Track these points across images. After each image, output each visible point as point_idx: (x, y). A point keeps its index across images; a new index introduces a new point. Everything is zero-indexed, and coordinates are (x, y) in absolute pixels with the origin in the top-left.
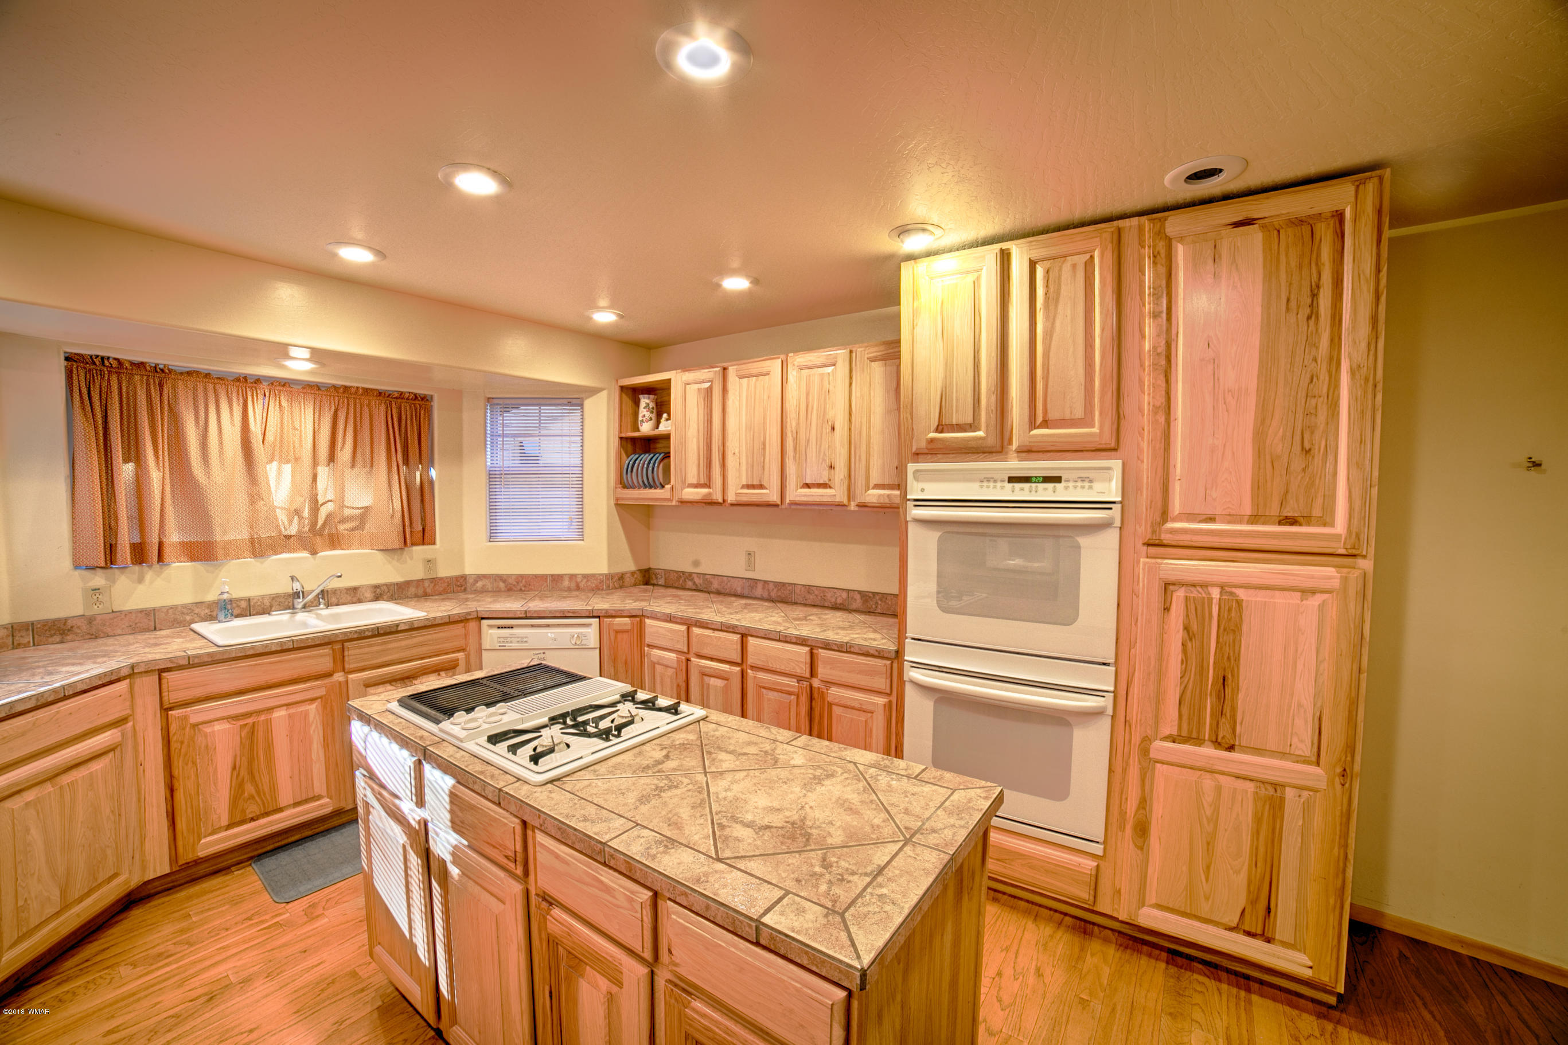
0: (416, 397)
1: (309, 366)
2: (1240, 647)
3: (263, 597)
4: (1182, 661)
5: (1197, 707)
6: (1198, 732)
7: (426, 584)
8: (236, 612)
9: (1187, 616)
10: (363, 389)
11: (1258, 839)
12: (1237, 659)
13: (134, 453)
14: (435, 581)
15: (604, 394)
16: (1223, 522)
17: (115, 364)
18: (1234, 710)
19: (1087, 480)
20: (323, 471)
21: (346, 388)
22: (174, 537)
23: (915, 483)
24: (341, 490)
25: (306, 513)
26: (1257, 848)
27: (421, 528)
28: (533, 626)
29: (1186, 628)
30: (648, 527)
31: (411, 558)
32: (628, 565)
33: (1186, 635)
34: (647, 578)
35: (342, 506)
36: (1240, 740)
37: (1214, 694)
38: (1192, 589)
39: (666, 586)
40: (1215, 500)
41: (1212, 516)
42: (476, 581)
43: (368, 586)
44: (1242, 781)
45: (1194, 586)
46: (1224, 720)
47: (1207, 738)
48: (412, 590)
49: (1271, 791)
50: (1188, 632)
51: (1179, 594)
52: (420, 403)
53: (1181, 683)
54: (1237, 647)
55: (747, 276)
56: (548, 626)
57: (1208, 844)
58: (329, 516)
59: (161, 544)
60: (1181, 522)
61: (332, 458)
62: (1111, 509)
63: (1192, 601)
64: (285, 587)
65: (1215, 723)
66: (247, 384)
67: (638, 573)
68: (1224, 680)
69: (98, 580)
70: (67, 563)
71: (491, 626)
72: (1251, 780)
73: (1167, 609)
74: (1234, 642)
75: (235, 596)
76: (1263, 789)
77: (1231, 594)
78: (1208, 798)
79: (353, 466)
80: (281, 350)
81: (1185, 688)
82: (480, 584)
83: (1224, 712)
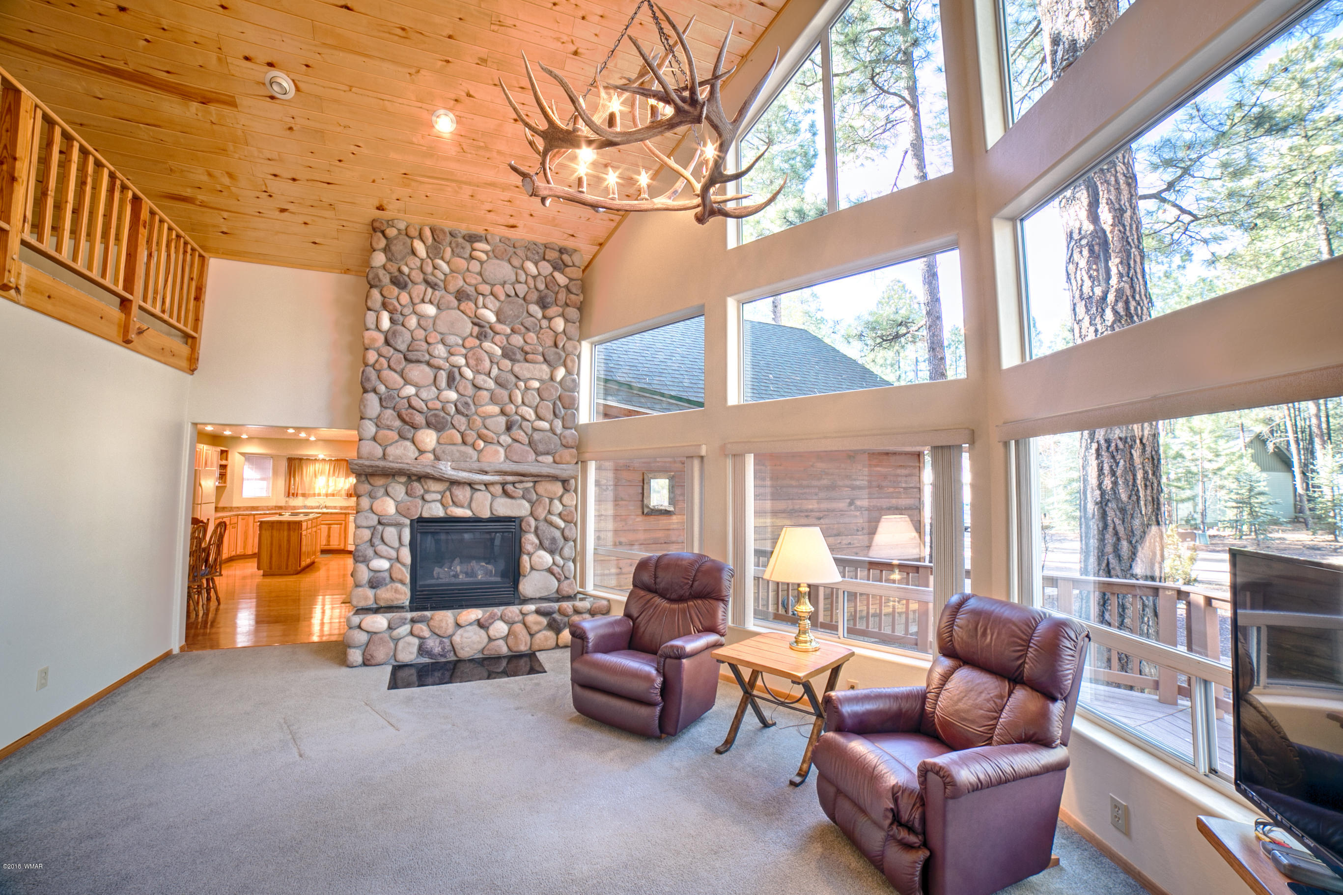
80: (317, 454)
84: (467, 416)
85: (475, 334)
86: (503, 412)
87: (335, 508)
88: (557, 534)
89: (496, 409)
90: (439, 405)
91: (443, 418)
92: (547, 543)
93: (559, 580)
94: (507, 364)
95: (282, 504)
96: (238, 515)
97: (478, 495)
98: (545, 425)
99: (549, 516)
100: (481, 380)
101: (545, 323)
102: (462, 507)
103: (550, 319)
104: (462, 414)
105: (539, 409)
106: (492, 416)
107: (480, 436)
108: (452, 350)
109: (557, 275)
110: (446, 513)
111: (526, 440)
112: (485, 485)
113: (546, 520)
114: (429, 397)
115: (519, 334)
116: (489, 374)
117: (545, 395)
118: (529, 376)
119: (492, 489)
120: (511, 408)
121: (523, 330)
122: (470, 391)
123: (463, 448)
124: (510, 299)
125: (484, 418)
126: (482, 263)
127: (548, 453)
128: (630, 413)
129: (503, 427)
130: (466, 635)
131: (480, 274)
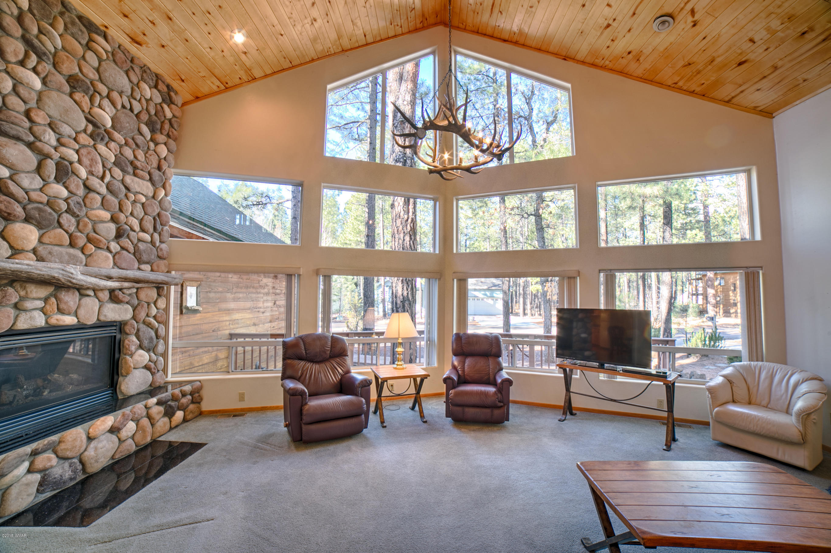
84: (78, 216)
85: (89, 132)
86: (113, 219)
88: (153, 334)
89: (107, 215)
90: (45, 199)
91: (50, 214)
92: (146, 343)
93: (153, 374)
94: (117, 172)
97: (85, 300)
98: (147, 237)
99: (147, 318)
100: (95, 182)
101: (152, 145)
102: (69, 314)
103: (156, 144)
104: (74, 215)
105: (144, 222)
106: (103, 222)
107: (89, 240)
108: (64, 140)
109: (165, 106)
110: (47, 322)
111: (131, 248)
112: (94, 290)
113: (144, 322)
114: (33, 187)
115: (131, 148)
116: (102, 178)
117: (149, 210)
118: (138, 190)
119: (100, 294)
120: (122, 217)
121: (134, 146)
122: (81, 191)
123: (72, 251)
124: (124, 110)
125: (95, 223)
126: (100, 60)
127: (147, 263)
128: (190, 236)
129: (113, 233)
130: (100, 445)
131: (98, 70)
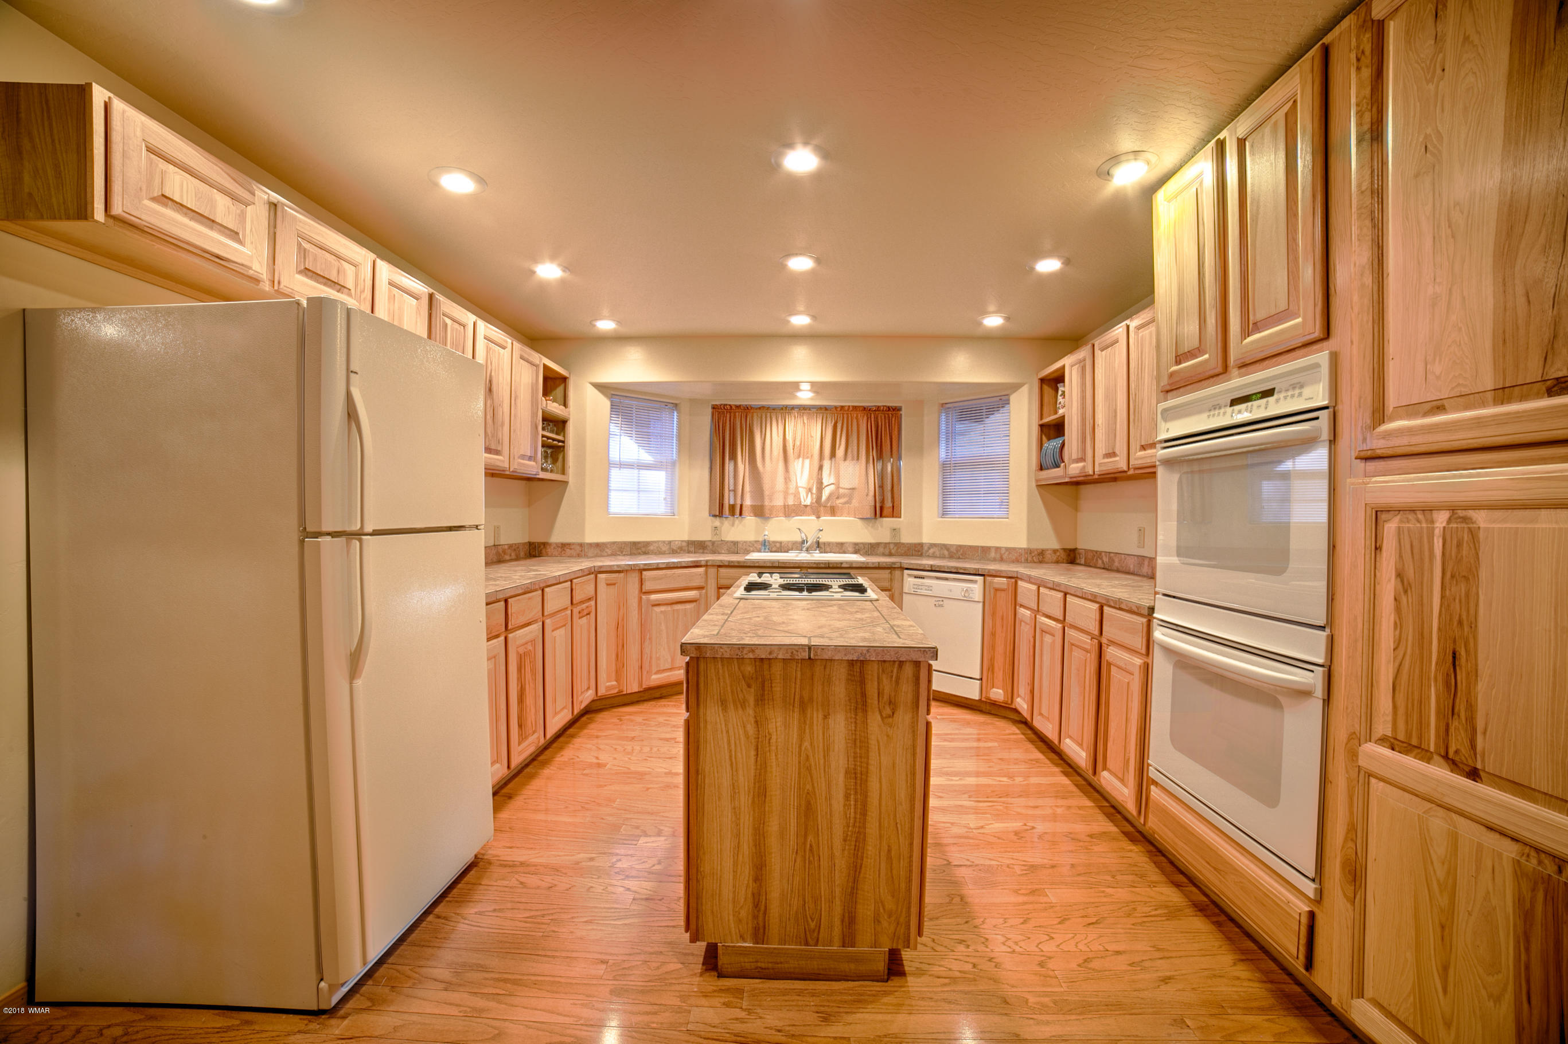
0: (889, 408)
1: (811, 395)
2: (1477, 605)
3: (788, 542)
4: (1395, 623)
5: (1416, 698)
6: (1420, 737)
7: (892, 546)
8: (774, 549)
9: (1401, 556)
10: (853, 406)
11: (1527, 950)
12: (1473, 626)
13: (733, 457)
14: (898, 545)
15: (1025, 389)
16: (1457, 409)
17: (729, 407)
18: (1471, 708)
19: (1298, 386)
20: (827, 464)
21: (842, 407)
22: (748, 502)
23: (1163, 423)
24: (838, 477)
25: (814, 491)
26: (1527, 967)
27: (891, 505)
28: (938, 578)
29: (1399, 575)
30: (1076, 509)
31: (882, 526)
32: (1051, 543)
33: (1400, 586)
34: (1071, 557)
35: (838, 487)
36: (1483, 761)
37: (1440, 678)
38: (1411, 516)
39: (1087, 565)
40: (1438, 378)
41: (1439, 403)
42: (929, 549)
43: (850, 543)
44: (1497, 836)
45: (1413, 511)
46: (1456, 723)
47: (1432, 749)
48: (881, 550)
49: (1550, 869)
50: (1402, 582)
51: (1390, 527)
52: (892, 413)
53: (1395, 658)
54: (1472, 605)
55: (1059, 257)
56: (946, 579)
57: (1443, 927)
58: (831, 495)
59: (741, 506)
60: (1401, 419)
61: (833, 454)
62: (1317, 418)
63: (1406, 533)
64: (797, 538)
65: (1443, 728)
66: (787, 410)
67: (1061, 551)
68: (1454, 658)
69: (717, 522)
70: (707, 513)
71: (910, 575)
72: (1513, 839)
73: (1378, 548)
74: (1467, 595)
75: (772, 539)
76: (1534, 861)
77: (1465, 520)
78: (1439, 850)
79: (845, 459)
80: (795, 386)
81: (1400, 665)
82: (931, 551)
83: (1456, 710)
87: (841, 548)
95: (706, 536)
96: (596, 572)
